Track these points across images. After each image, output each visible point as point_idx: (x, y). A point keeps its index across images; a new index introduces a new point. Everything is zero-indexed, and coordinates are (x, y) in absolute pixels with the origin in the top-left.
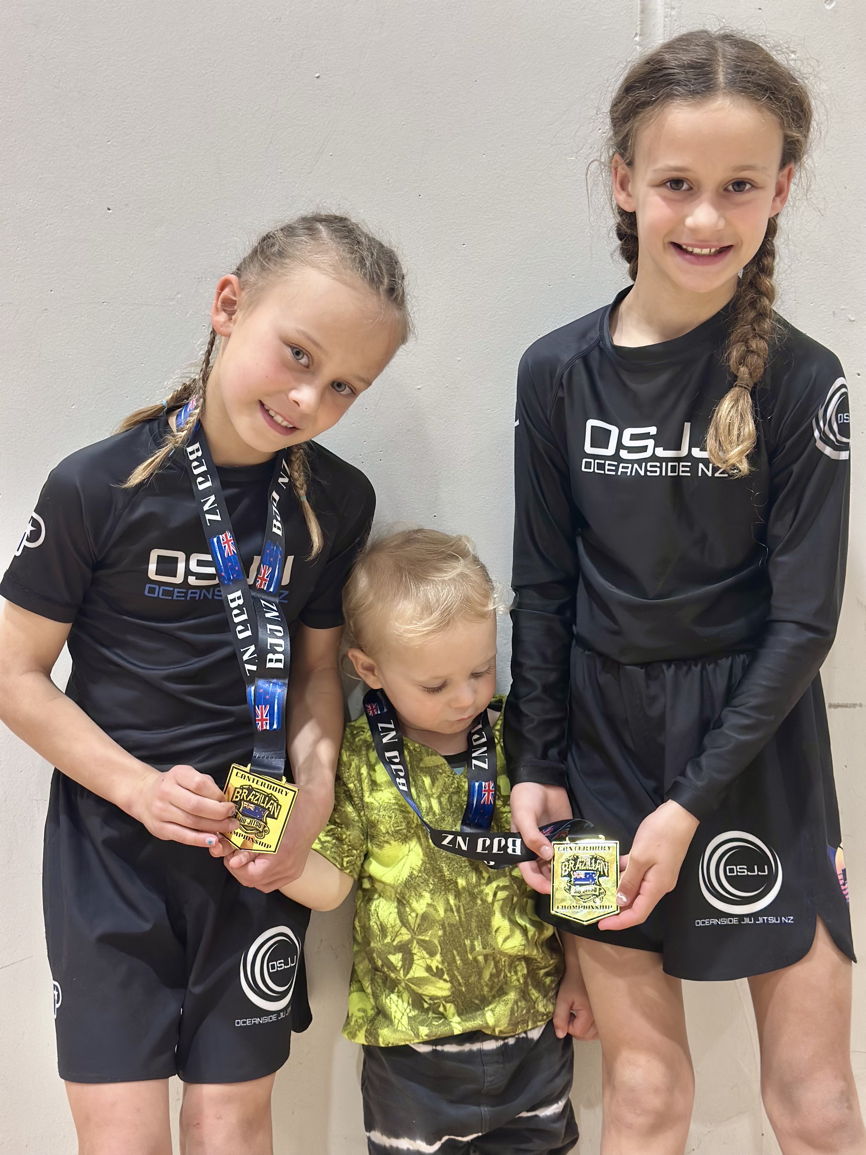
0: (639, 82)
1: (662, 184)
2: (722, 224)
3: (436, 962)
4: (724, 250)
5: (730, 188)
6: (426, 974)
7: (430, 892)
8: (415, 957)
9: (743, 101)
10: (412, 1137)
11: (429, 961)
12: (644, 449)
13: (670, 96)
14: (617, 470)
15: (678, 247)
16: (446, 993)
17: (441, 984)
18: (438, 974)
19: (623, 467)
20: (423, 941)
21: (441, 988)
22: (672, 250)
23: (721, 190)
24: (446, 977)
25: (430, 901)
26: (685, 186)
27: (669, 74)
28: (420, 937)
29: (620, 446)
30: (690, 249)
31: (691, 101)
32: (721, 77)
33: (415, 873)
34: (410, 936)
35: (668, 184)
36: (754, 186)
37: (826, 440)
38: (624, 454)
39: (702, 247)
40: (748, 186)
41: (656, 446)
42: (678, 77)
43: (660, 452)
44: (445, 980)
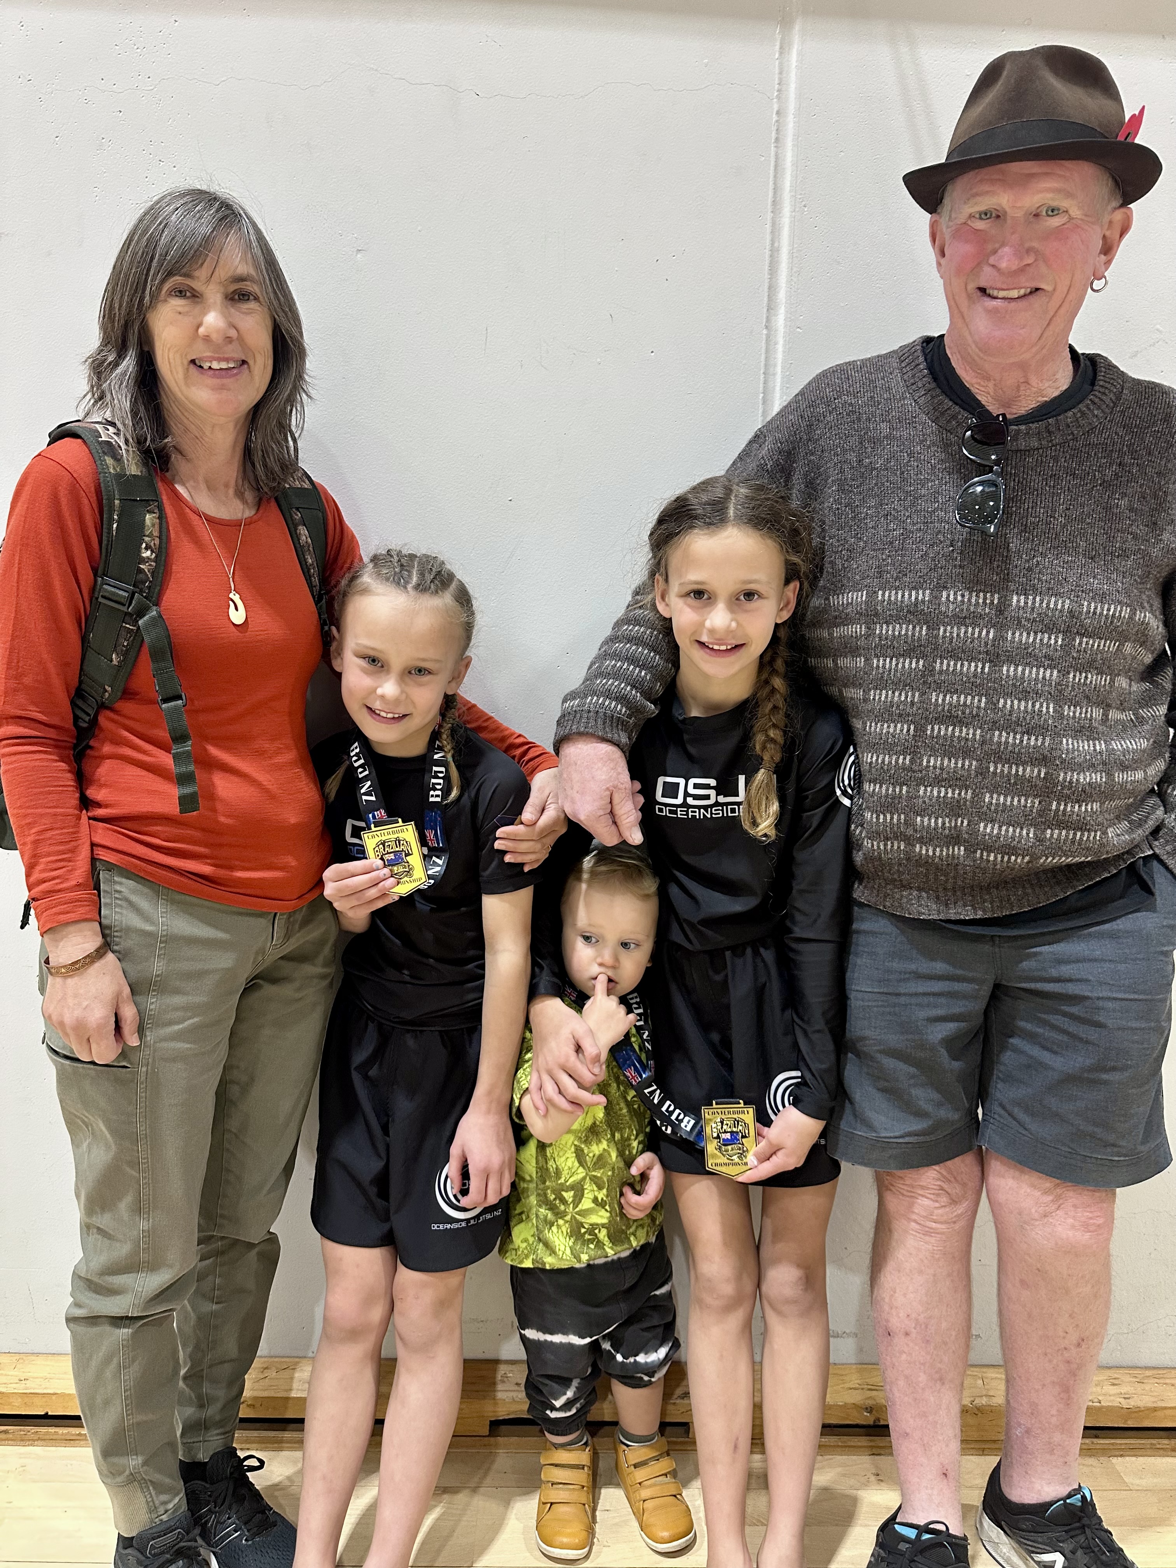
0: (668, 516)
1: (688, 594)
2: (734, 624)
3: (601, 1195)
4: (737, 647)
5: (742, 597)
6: (593, 1205)
7: (607, 1140)
8: (586, 1192)
9: (751, 531)
10: (565, 1333)
11: (596, 1193)
12: (707, 797)
13: (692, 527)
14: (687, 814)
15: (702, 644)
16: (605, 1221)
17: (603, 1213)
18: (601, 1204)
19: (692, 812)
20: (595, 1176)
21: (601, 1217)
22: (697, 645)
23: (734, 599)
24: (607, 1207)
25: (606, 1147)
26: (706, 596)
27: (691, 510)
28: (593, 1173)
29: (686, 794)
30: (711, 646)
31: (706, 531)
32: (731, 512)
33: (598, 1123)
34: (584, 1174)
35: (692, 595)
36: (760, 596)
37: (845, 793)
38: (690, 800)
39: (720, 645)
40: (756, 596)
41: (717, 795)
42: (699, 512)
43: (721, 799)
44: (606, 1210)
